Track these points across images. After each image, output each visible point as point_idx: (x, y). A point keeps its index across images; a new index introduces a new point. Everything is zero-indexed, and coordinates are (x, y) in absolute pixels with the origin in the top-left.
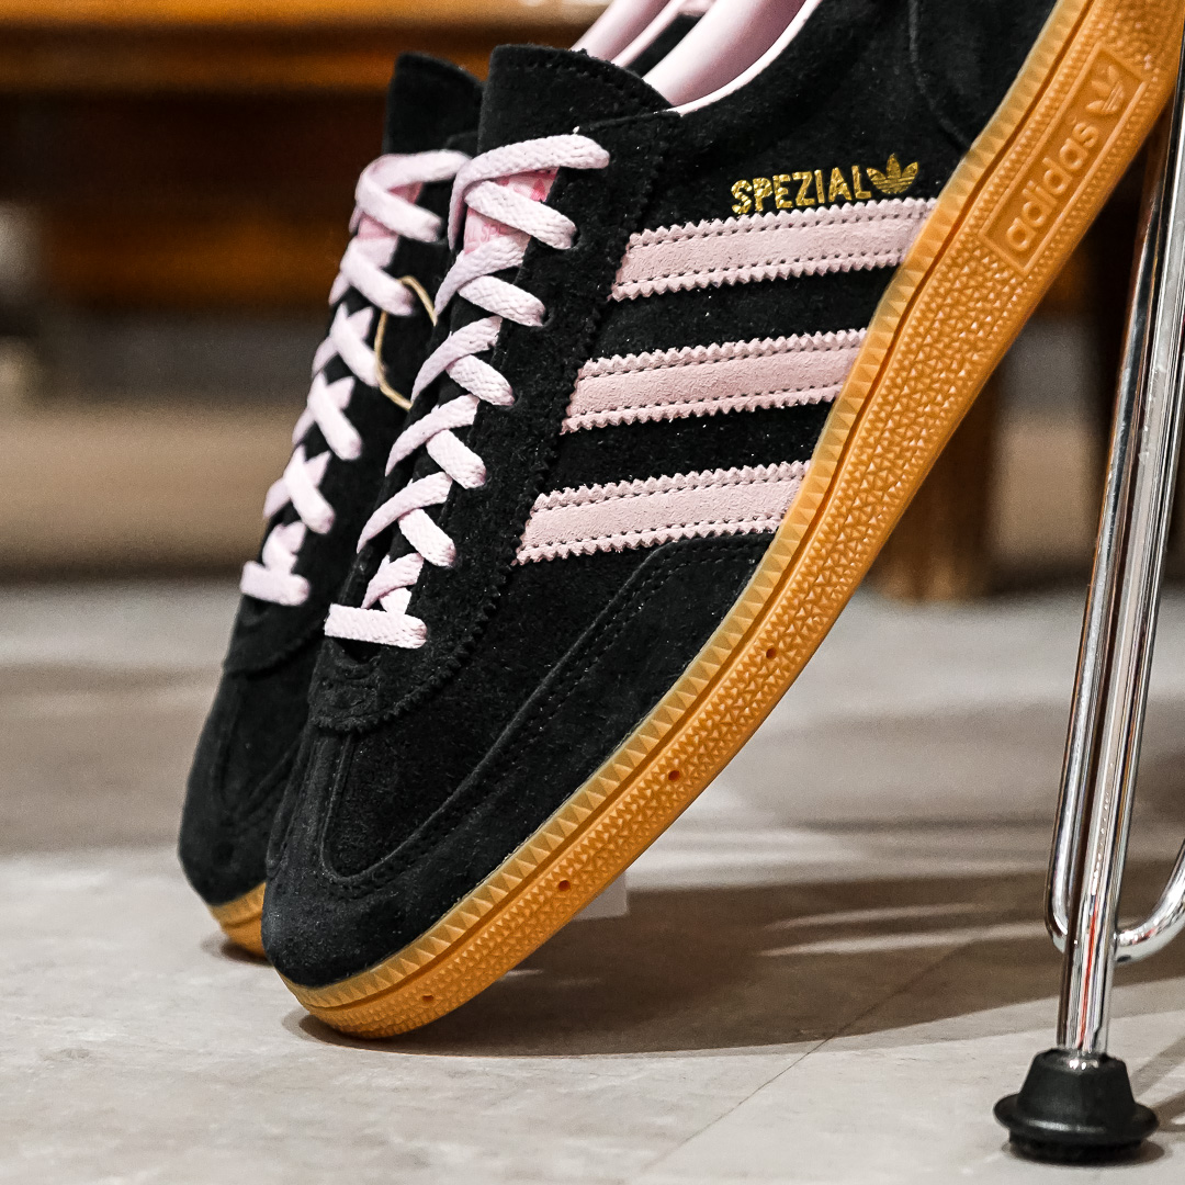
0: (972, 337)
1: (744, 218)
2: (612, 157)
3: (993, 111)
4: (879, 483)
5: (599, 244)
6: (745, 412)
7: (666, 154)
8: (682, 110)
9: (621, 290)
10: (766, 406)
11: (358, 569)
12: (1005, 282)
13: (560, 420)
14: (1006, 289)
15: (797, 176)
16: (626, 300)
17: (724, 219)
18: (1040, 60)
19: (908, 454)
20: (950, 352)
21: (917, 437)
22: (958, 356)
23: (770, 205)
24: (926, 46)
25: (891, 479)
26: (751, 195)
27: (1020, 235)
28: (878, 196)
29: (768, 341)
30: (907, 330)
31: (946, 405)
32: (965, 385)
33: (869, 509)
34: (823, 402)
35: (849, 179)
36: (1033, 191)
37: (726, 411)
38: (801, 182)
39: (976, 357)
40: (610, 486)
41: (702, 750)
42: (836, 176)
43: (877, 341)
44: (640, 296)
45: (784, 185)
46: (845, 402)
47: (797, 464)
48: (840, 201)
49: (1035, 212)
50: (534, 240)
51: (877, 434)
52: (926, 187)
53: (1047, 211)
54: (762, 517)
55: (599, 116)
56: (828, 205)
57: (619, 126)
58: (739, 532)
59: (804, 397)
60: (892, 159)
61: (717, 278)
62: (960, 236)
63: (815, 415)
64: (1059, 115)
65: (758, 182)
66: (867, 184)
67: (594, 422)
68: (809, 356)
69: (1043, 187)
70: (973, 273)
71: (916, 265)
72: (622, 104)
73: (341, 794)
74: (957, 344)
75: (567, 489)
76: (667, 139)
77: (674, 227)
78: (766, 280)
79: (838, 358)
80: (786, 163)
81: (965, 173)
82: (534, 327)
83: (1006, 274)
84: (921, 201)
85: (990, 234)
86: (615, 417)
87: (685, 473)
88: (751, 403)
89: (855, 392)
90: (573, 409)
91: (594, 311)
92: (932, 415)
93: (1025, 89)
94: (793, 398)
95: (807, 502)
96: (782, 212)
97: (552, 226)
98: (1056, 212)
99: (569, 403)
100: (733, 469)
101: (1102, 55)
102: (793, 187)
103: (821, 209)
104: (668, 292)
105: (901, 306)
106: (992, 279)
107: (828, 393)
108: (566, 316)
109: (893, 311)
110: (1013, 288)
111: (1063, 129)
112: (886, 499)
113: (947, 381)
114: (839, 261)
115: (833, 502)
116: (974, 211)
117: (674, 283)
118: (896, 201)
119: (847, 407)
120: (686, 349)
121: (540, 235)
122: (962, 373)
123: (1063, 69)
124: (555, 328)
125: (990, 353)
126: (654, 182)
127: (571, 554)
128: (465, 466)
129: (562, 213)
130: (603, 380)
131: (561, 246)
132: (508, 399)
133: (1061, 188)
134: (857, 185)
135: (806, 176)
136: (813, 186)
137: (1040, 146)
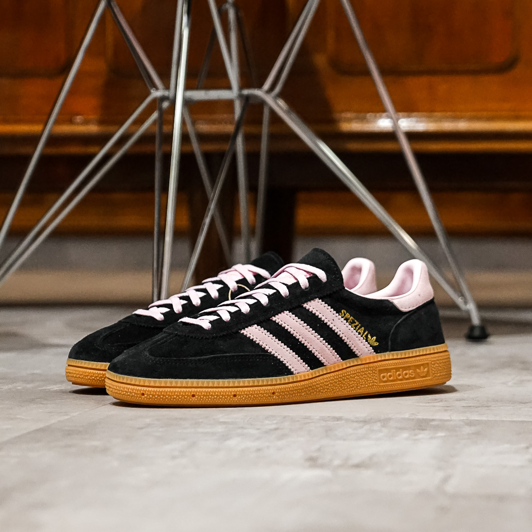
0: (359, 384)
1: (340, 317)
2: (327, 282)
4: (319, 389)
6: (308, 349)
7: (337, 291)
8: (346, 288)
9: (306, 305)
10: (313, 352)
13: (272, 316)
15: (355, 321)
16: (305, 308)
17: (337, 313)
19: (329, 391)
20: (353, 382)
22: (353, 385)
23: (347, 320)
24: (399, 326)
25: (322, 391)
26: (345, 315)
27: (384, 377)
28: (367, 341)
29: (325, 341)
30: (349, 369)
32: (349, 391)
33: (313, 391)
34: (323, 363)
35: (364, 332)
36: (393, 372)
39: (356, 389)
40: (271, 335)
41: (245, 396)
42: (362, 329)
43: (342, 365)
44: (308, 310)
45: (352, 319)
46: (327, 368)
47: (309, 368)
48: (359, 334)
49: (390, 376)
50: (298, 282)
51: (327, 380)
52: (376, 350)
53: (392, 379)
54: (294, 369)
56: (357, 331)
58: (288, 367)
59: (321, 358)
62: (374, 364)
64: (410, 365)
65: (348, 314)
66: (366, 336)
67: (279, 322)
68: (329, 352)
69: (396, 373)
70: (370, 374)
71: (361, 360)
75: (262, 328)
78: (334, 331)
79: (333, 359)
80: (355, 317)
81: (385, 355)
82: (283, 297)
83: (375, 381)
84: (373, 351)
85: (379, 370)
86: (284, 325)
87: (288, 347)
88: (311, 348)
89: (330, 369)
90: (277, 316)
91: (298, 304)
92: (339, 389)
93: (409, 353)
94: (319, 356)
95: (304, 376)
96: (348, 323)
97: (304, 283)
98: (394, 381)
100: (297, 356)
101: (428, 364)
102: (353, 322)
103: (355, 331)
104: (315, 314)
107: (325, 363)
108: (292, 300)
109: (350, 364)
110: (374, 385)
111: (408, 368)
112: (318, 393)
114: (350, 343)
115: (309, 381)
116: (380, 363)
118: (369, 345)
121: (301, 282)
122: (351, 389)
123: (419, 358)
124: (287, 300)
126: (330, 294)
129: (308, 282)
130: (288, 317)
131: (302, 287)
132: (265, 304)
133: (399, 378)
134: (365, 334)
135: (358, 323)
136: (357, 325)
137: (402, 366)
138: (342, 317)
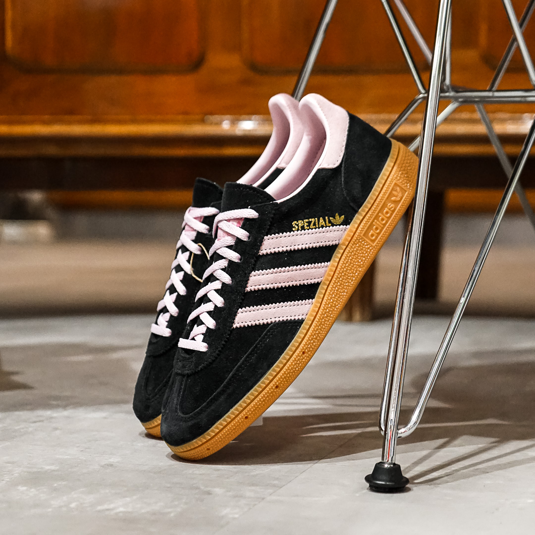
0: (359, 264)
1: (296, 232)
2: (259, 215)
3: (365, 201)
4: (333, 305)
5: (256, 239)
6: (296, 286)
7: (274, 214)
8: (279, 201)
9: (262, 252)
10: (302, 284)
11: (187, 329)
12: (368, 248)
13: (245, 289)
14: (369, 250)
15: (310, 220)
16: (263, 255)
17: (290, 232)
18: (378, 186)
19: (342, 297)
20: (353, 268)
21: (344, 292)
22: (355, 269)
23: (303, 228)
24: (346, 183)
25: (337, 304)
26: (298, 225)
27: (372, 235)
28: (333, 225)
29: (303, 266)
30: (341, 262)
31: (352, 283)
32: (357, 277)
33: (331, 312)
34: (318, 283)
35: (325, 221)
36: (376, 223)
37: (291, 286)
38: (311, 221)
39: (360, 269)
40: (259, 306)
41: (285, 380)
42: (321, 220)
43: (333, 266)
44: (267, 254)
45: (307, 222)
46: (324, 283)
47: (311, 300)
48: (322, 227)
49: (377, 229)
50: (237, 238)
51: (333, 291)
52: (346, 222)
53: (380, 228)
54: (301, 315)
55: (255, 203)
56: (319, 228)
57: (261, 206)
58: (295, 319)
59: (313, 281)
60: (337, 214)
61: (288, 249)
62: (356, 236)
63: (316, 286)
64: (383, 201)
65: (300, 221)
66: (330, 222)
67: (254, 289)
68: (314, 270)
69: (379, 221)
70: (360, 246)
71: (343, 244)
72: (262, 200)
73: (184, 392)
74: (355, 266)
75: (247, 307)
76: (275, 210)
77: (277, 234)
78: (302, 249)
79: (322, 270)
80: (307, 216)
81: (357, 218)
82: (238, 262)
83: (369, 246)
84: (345, 226)
85: (364, 235)
86: (260, 288)
87: (280, 303)
88: (298, 283)
89: (327, 280)
90: (248, 285)
91: (255, 258)
92: (348, 286)
93: (374, 194)
94: (309, 282)
95: (313, 311)
96: (306, 230)
97: (243, 234)
98: (383, 228)
99: (247, 283)
100: (293, 302)
101: (396, 184)
102: (309, 223)
103: (317, 229)
104: (275, 252)
105: (339, 256)
106: (365, 248)
107: (319, 280)
108: (247, 259)
109: (337, 257)
110: (371, 250)
111: (384, 206)
112: (336, 309)
113: (352, 276)
114: (322, 243)
115: (321, 310)
116: (360, 229)
117: (277, 250)
118: (338, 226)
119: (325, 284)
120: (280, 268)
121: (239, 237)
122: (357, 274)
123: (385, 188)
124: (243, 263)
125: (364, 268)
126: (271, 222)
127: (248, 325)
128: (219, 301)
129: (246, 230)
130: (257, 277)
131: (245, 240)
132: (231, 282)
133: (384, 222)
134: (327, 222)
135: (313, 220)
136: (315, 223)
137: (378, 210)
138: (298, 230)
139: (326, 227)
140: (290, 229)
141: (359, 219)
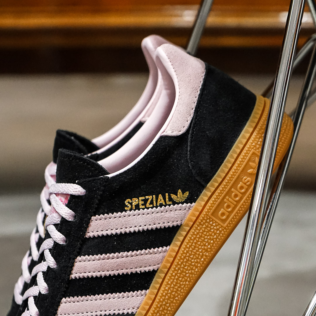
0: (206, 247)
2: (86, 192)
3: (215, 174)
4: (172, 296)
5: (81, 220)
6: (127, 274)
7: (103, 191)
8: (110, 176)
9: (88, 234)
10: (134, 272)
12: (218, 230)
13: (69, 276)
14: (218, 232)
16: (90, 237)
17: (122, 212)
18: (232, 156)
19: (183, 286)
20: (198, 253)
21: (186, 281)
22: (201, 254)
23: (137, 207)
24: (193, 153)
25: (176, 295)
26: (131, 204)
27: (223, 214)
28: (174, 203)
29: (135, 252)
30: (183, 246)
31: (196, 270)
32: (203, 263)
33: (168, 305)
34: (154, 270)
35: (164, 199)
36: (228, 200)
38: (148, 199)
39: (207, 254)
40: (83, 297)
42: (160, 197)
43: (173, 250)
44: (94, 237)
45: (142, 200)
46: (161, 270)
47: (144, 291)
48: (161, 205)
49: (228, 206)
50: (62, 217)
51: (172, 280)
52: (191, 199)
53: (233, 206)
54: (131, 309)
55: (85, 177)
56: (157, 207)
57: (90, 181)
58: (123, 313)
59: (147, 269)
60: (180, 191)
61: (118, 232)
62: (202, 215)
63: (151, 275)
64: (237, 174)
65: (134, 199)
66: (170, 199)
67: (79, 276)
68: (149, 256)
69: (231, 198)
70: (207, 226)
71: (187, 225)
72: (92, 173)
74: (200, 250)
75: (71, 297)
76: (104, 186)
77: (106, 215)
78: (135, 232)
79: (159, 256)
80: (144, 193)
82: (62, 245)
83: (218, 227)
84: (189, 204)
85: (212, 214)
86: (86, 275)
87: (107, 294)
88: (129, 271)
89: (165, 267)
90: (73, 272)
91: (80, 241)
92: (192, 273)
93: (226, 166)
94: (143, 269)
95: (146, 304)
96: (141, 210)
98: (236, 206)
99: (72, 270)
100: (122, 293)
101: (254, 153)
102: (146, 201)
103: (154, 208)
104: (103, 236)
105: (181, 238)
106: (213, 228)
107: (155, 268)
108: (72, 242)
109: (179, 240)
110: (220, 231)
111: (239, 179)
112: (175, 301)
113: (197, 262)
114: (160, 225)
115: (155, 303)
116: (207, 207)
117: (105, 233)
118: (180, 205)
119: (162, 272)
120: (108, 254)
121: (64, 216)
122: (202, 259)
123: (240, 159)
124: (68, 245)
125: (212, 252)
126: (99, 200)
128: (43, 287)
129: (70, 209)
130: (82, 263)
131: (70, 220)
132: (55, 266)
134: (167, 200)
135: (150, 197)
136: (152, 200)
137: (230, 185)
138: (131, 210)
139: (165, 206)
140: (122, 208)
141: (206, 195)
